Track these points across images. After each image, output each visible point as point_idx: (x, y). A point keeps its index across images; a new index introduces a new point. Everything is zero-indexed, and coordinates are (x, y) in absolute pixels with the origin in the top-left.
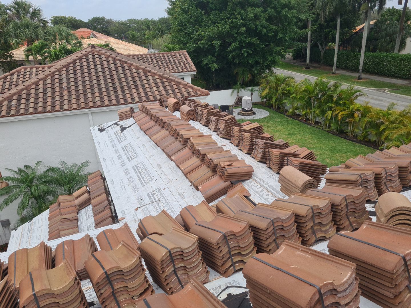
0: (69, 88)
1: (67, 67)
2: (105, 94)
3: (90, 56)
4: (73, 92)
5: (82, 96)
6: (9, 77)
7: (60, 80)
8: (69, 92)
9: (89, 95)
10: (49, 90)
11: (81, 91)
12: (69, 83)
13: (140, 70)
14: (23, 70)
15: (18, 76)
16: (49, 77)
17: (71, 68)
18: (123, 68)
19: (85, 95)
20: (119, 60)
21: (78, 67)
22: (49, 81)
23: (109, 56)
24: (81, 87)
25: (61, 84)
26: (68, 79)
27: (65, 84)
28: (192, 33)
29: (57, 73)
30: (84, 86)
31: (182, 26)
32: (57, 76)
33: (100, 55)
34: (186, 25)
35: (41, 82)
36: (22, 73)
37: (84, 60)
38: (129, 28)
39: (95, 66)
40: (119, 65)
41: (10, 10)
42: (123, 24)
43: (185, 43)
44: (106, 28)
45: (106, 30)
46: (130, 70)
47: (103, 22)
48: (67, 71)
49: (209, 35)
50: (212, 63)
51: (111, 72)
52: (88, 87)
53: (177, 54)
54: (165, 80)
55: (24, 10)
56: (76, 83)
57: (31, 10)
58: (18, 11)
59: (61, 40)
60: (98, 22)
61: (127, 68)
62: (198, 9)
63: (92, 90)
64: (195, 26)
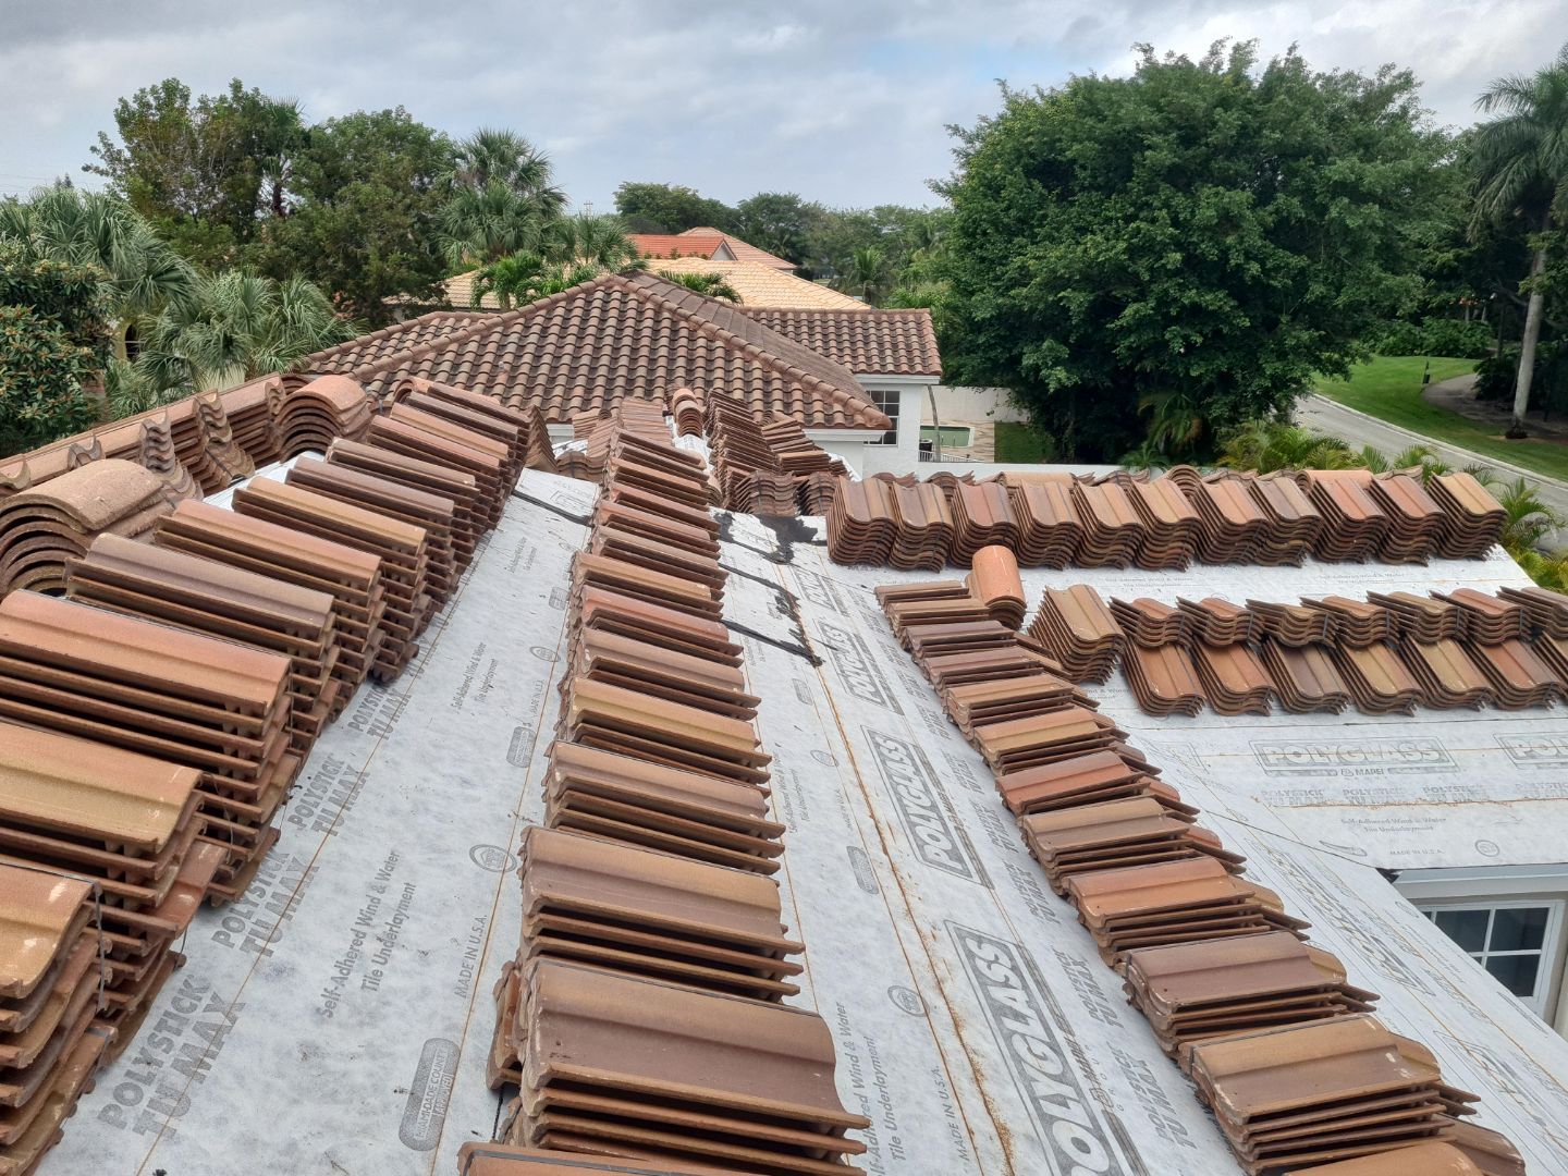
0: (515, 368)
1: (529, 316)
2: (599, 391)
3: (599, 294)
4: (522, 379)
5: (539, 391)
6: (397, 335)
7: (501, 347)
8: (512, 378)
9: (558, 391)
10: (466, 367)
11: (541, 380)
12: (518, 357)
13: (719, 343)
14: (436, 322)
15: (420, 335)
16: (477, 338)
17: (539, 320)
18: (675, 331)
19: (548, 391)
20: (670, 310)
21: (557, 320)
22: (473, 346)
23: (648, 299)
24: (544, 369)
25: (499, 356)
26: (521, 347)
27: (509, 358)
28: (1003, 260)
29: (499, 329)
30: (554, 369)
31: (973, 235)
32: (496, 337)
33: (625, 295)
34: (985, 233)
35: (454, 347)
36: (431, 330)
37: (579, 303)
38: (875, 239)
39: (603, 321)
40: (666, 323)
41: (463, 157)
42: (858, 221)
43: (972, 293)
44: (797, 234)
45: (794, 239)
46: (692, 339)
47: (790, 211)
48: (527, 327)
49: (1054, 271)
50: (1055, 364)
51: (636, 340)
52: (564, 370)
53: (897, 318)
54: (776, 374)
55: (502, 159)
56: (537, 357)
57: (521, 160)
58: (484, 163)
59: (587, 254)
60: (773, 212)
61: (684, 332)
62: (1036, 183)
63: (571, 379)
64: (1017, 236)
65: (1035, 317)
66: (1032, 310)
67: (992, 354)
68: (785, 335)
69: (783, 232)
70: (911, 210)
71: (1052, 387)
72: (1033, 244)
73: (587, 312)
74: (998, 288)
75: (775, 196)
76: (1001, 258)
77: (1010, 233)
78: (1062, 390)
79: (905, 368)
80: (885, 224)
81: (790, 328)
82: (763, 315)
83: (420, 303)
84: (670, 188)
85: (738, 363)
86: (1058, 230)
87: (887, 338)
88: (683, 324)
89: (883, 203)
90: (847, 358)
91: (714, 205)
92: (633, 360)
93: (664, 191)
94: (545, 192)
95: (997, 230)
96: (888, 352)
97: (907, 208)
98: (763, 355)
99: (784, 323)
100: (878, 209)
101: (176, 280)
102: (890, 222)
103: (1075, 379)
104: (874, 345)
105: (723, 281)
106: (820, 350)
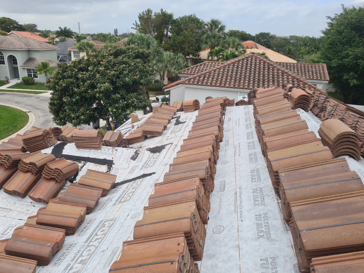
0: (232, 75)
1: (234, 63)
2: (252, 82)
3: (250, 59)
4: (233, 78)
5: (238, 81)
6: (199, 66)
7: (228, 70)
8: (231, 78)
9: (242, 81)
10: (221, 75)
11: (238, 78)
12: (232, 73)
14: (207, 63)
15: (204, 66)
16: (223, 68)
17: (236, 64)
18: (269, 68)
19: (240, 81)
20: (267, 63)
21: (240, 64)
22: (222, 70)
23: (262, 60)
24: (238, 76)
25: (228, 73)
26: (233, 71)
27: (230, 73)
28: (341, 51)
29: (227, 66)
30: (241, 76)
31: (333, 45)
32: (227, 68)
33: (256, 59)
34: (336, 44)
35: (218, 70)
36: (206, 65)
37: (245, 60)
38: (289, 44)
39: (251, 65)
40: (266, 66)
41: (207, 25)
42: (285, 39)
43: (332, 60)
44: (269, 42)
45: (268, 43)
46: (273, 70)
47: (267, 36)
48: (234, 66)
49: (357, 55)
50: (353, 79)
51: (259, 70)
52: (243, 76)
53: (317, 66)
54: (295, 80)
55: (216, 25)
56: (236, 73)
57: (220, 26)
58: (212, 27)
59: (233, 48)
60: (263, 37)
61: (271, 68)
62: (353, 32)
63: (245, 79)
64: (346, 45)
65: (349, 66)
66: (348, 65)
67: (335, 75)
70: (299, 37)
71: (352, 84)
72: (350, 47)
73: (247, 63)
74: (339, 58)
75: (265, 33)
76: (340, 51)
77: (344, 44)
78: (355, 86)
79: (319, 79)
82: (281, 64)
83: (194, 58)
84: (240, 31)
85: (285, 77)
86: (358, 44)
87: (314, 71)
88: (271, 66)
89: (292, 35)
90: (304, 76)
91: (249, 35)
92: (259, 75)
93: (238, 32)
94: (224, 33)
95: (340, 44)
96: (315, 74)
97: (298, 36)
98: (292, 75)
99: (290, 66)
100: (290, 36)
101: (160, 53)
102: (293, 39)
103: (358, 83)
104: (311, 72)
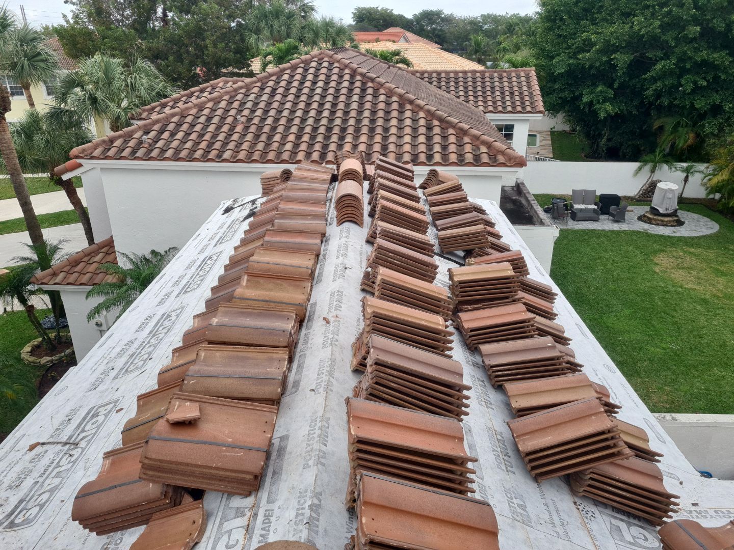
0: (250, 120)
1: (264, 81)
2: (306, 138)
3: (314, 64)
4: (253, 129)
5: (264, 137)
7: (242, 103)
8: (246, 128)
9: (277, 137)
10: (216, 120)
11: (266, 129)
12: (253, 111)
13: (395, 98)
16: (227, 97)
17: (271, 84)
18: (364, 90)
19: (270, 137)
20: (361, 74)
21: (283, 84)
22: (223, 104)
23: (346, 66)
24: (269, 121)
25: (239, 111)
26: (256, 104)
27: (246, 112)
28: (573, 35)
29: (243, 91)
30: (277, 120)
31: (554, 21)
32: (240, 97)
33: (331, 64)
34: (562, 19)
35: (210, 105)
37: (300, 70)
38: (481, 32)
39: (314, 83)
40: (358, 84)
42: (472, 23)
43: (552, 58)
44: (441, 30)
45: (440, 33)
46: (375, 96)
47: (438, 18)
48: (262, 89)
49: (608, 41)
50: (604, 101)
51: (336, 97)
52: (283, 121)
53: (513, 74)
54: (436, 122)
56: (266, 112)
59: (326, 41)
60: (430, 19)
61: (370, 91)
63: (287, 128)
64: (583, 19)
65: (592, 72)
66: (591, 67)
67: (562, 95)
68: (440, 88)
69: (435, 29)
70: (499, 16)
71: (602, 115)
72: (593, 24)
73: (304, 77)
74: (569, 53)
75: (431, 11)
76: (571, 34)
77: (578, 19)
78: (611, 118)
79: (519, 109)
80: (486, 24)
81: (443, 83)
83: (238, 71)
84: (379, 9)
85: (408, 114)
86: (610, 15)
87: (507, 89)
88: (370, 84)
89: (485, 13)
90: (480, 103)
91: (400, 17)
92: (333, 113)
93: (376, 10)
95: (570, 17)
96: (508, 98)
97: (498, 14)
98: (427, 107)
99: (439, 79)
100: (483, 16)
102: (488, 22)
103: (617, 110)
104: (498, 93)
105: (402, 54)
106: (462, 98)
